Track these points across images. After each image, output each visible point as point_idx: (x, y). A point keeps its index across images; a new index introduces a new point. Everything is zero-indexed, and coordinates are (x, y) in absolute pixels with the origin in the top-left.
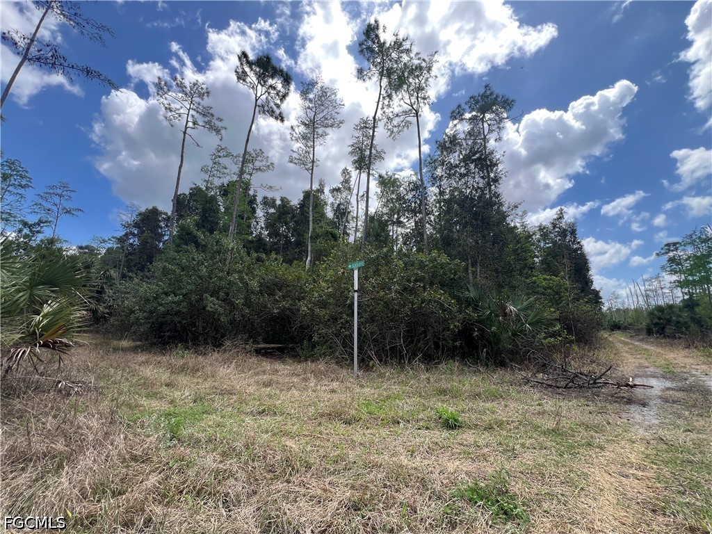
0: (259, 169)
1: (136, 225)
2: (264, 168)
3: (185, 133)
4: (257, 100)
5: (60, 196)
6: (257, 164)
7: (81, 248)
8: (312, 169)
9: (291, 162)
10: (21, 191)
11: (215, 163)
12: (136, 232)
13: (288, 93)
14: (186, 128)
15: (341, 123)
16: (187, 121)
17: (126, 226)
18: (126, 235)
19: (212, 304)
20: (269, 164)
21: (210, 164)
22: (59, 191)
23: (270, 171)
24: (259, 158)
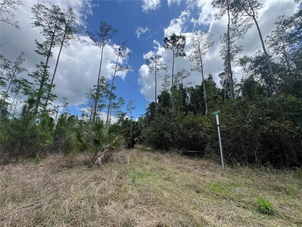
0: (185, 77)
1: (149, 109)
2: (187, 76)
3: (155, 74)
4: (174, 52)
5: (131, 104)
6: (183, 75)
7: (139, 118)
8: (202, 70)
9: (192, 71)
10: (123, 105)
11: (165, 82)
12: (150, 111)
13: (185, 43)
14: (156, 72)
15: (213, 43)
16: (156, 70)
17: (147, 109)
18: (147, 112)
19: (167, 134)
20: (188, 73)
21: (164, 82)
22: (131, 103)
23: (189, 76)
24: (184, 73)
